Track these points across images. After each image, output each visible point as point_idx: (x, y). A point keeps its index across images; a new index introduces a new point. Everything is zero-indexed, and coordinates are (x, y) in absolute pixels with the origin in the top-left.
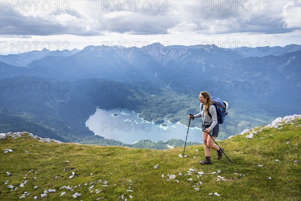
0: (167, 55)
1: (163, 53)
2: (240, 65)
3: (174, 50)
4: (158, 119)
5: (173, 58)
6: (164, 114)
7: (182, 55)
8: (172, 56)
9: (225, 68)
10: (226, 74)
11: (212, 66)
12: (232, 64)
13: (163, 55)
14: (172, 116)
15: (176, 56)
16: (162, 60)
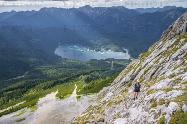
0: (95, 13)
1: (92, 12)
2: (140, 18)
3: (99, 9)
4: (97, 49)
5: (99, 15)
6: (100, 46)
7: (104, 13)
8: (98, 13)
9: (131, 20)
10: (132, 23)
11: (123, 19)
12: (135, 17)
13: (92, 13)
14: (105, 47)
15: (100, 13)
16: (92, 16)
